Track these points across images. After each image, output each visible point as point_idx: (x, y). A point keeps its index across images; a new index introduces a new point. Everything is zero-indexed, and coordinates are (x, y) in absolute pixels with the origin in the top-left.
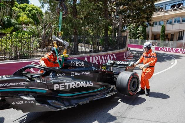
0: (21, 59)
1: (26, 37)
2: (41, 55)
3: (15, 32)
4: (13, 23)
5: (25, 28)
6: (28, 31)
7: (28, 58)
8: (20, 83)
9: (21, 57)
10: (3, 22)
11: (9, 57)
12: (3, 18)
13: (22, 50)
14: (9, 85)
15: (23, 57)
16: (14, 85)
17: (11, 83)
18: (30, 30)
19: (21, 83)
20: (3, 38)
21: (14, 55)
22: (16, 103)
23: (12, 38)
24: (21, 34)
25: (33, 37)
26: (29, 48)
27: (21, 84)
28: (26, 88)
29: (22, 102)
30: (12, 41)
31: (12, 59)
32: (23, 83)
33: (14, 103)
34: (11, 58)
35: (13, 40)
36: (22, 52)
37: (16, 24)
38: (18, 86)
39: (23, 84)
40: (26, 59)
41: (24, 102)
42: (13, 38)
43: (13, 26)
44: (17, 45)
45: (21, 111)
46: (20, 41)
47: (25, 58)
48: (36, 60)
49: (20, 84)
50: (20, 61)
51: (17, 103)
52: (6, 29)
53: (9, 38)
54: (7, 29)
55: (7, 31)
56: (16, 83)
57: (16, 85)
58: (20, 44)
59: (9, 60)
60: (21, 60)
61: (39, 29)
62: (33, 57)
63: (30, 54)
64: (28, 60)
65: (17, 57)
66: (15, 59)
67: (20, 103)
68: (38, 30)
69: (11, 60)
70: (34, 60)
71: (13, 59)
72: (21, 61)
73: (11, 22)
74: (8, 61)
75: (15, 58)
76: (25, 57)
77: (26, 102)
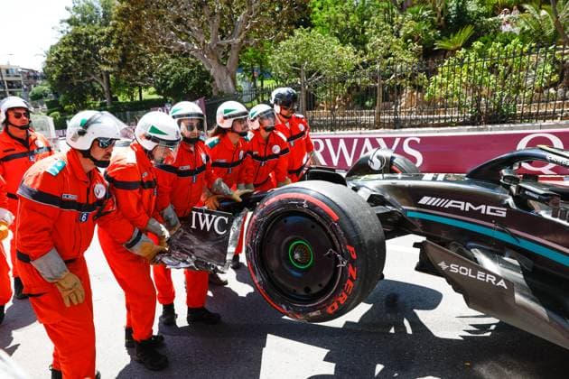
0: (490, 123)
1: (514, 53)
2: (562, 112)
3: (479, 42)
4: (473, 13)
5: (508, 22)
6: (517, 30)
7: (514, 123)
8: (479, 207)
9: (490, 118)
10: (446, 17)
11: (458, 118)
12: (447, 6)
13: (495, 96)
14: (446, 206)
15: (497, 117)
16: (462, 208)
17: (452, 202)
18: (523, 29)
19: (483, 207)
20: (446, 64)
21: (471, 112)
22: (450, 268)
23: (469, 59)
24: (499, 44)
25: (537, 48)
26: (518, 88)
27: (483, 212)
28: (499, 230)
29: (469, 273)
30: (469, 70)
31: (465, 123)
32: (489, 208)
33: (443, 265)
34: (461, 120)
35: (471, 68)
36: (495, 104)
37: (479, 15)
38: (471, 213)
39: (488, 212)
40: (505, 126)
41: (474, 273)
42: (473, 60)
43: (473, 24)
44: (481, 81)
45: (462, 295)
46: (492, 69)
47: (504, 123)
48: (541, 127)
49: (480, 210)
50: (487, 130)
51: (454, 268)
52: (452, 36)
53: (461, 62)
54: (454, 36)
55: (454, 44)
56: (468, 205)
57: (467, 209)
58: (492, 76)
59: (456, 126)
60: (490, 126)
61: (560, 16)
62: (530, 117)
63: (521, 109)
64: (512, 129)
65: (480, 118)
66: (474, 125)
67: (461, 272)
68: (557, 23)
69: (462, 127)
70: (534, 128)
71: (469, 124)
72: (491, 129)
73: (467, 12)
74: (455, 128)
75: (473, 121)
76: (504, 117)
77: (480, 275)
